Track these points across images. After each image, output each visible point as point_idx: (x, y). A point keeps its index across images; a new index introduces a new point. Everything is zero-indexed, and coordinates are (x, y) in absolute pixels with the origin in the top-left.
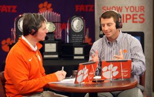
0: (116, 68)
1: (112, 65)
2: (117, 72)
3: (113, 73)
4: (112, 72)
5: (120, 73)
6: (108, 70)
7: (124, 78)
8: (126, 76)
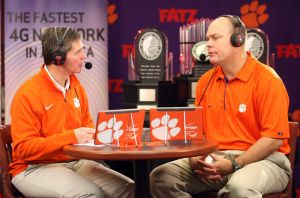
3: (171, 130)
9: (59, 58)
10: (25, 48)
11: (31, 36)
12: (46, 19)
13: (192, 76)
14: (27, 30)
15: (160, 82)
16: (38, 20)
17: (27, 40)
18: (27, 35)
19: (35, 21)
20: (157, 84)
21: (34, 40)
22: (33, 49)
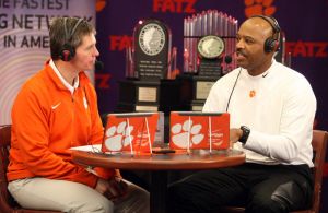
0: (198, 127)
1: (190, 122)
2: (202, 137)
3: (194, 138)
4: (192, 136)
5: (207, 138)
6: (182, 131)
7: (214, 148)
8: (218, 144)
9: (66, 52)
10: (3, 36)
11: (10, 23)
12: (27, 4)
13: (197, 74)
14: (5, 15)
15: (161, 81)
16: (19, 5)
17: (5, 27)
18: (6, 22)
19: (15, 6)
20: (159, 83)
21: (14, 27)
22: (12, 38)
